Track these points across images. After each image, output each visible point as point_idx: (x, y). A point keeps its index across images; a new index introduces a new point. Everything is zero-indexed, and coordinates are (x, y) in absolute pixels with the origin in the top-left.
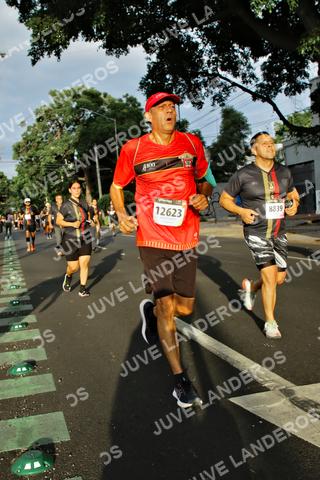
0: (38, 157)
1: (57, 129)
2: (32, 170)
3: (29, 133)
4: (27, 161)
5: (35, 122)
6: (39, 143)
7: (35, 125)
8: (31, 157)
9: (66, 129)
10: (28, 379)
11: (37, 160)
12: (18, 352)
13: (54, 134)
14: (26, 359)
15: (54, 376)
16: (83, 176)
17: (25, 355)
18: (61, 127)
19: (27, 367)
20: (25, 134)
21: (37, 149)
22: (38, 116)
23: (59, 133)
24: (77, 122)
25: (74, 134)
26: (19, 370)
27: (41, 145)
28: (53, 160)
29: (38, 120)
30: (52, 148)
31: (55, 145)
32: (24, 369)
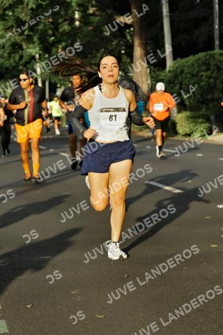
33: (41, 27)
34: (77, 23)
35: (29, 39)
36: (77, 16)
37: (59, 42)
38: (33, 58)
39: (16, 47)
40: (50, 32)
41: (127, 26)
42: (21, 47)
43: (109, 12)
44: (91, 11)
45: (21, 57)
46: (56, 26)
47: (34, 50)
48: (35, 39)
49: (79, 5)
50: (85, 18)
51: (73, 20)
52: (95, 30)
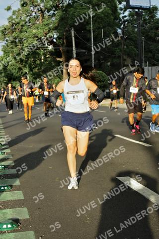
0: (21, 39)
1: (39, 14)
2: (16, 50)
3: (14, 17)
4: (12, 42)
5: (20, 7)
6: (22, 26)
7: (19, 10)
8: (15, 38)
9: (47, 14)
10: (12, 235)
11: (21, 42)
12: (4, 211)
13: (36, 18)
14: (11, 217)
15: (36, 234)
16: (61, 57)
17: (10, 213)
18: (42, 12)
19: (12, 224)
20: (11, 18)
21: (21, 32)
22: (22, 2)
23: (40, 18)
24: (56, 7)
25: (54, 19)
26: (5, 226)
27: (25, 28)
28: (35, 42)
29: (23, 5)
30: (34, 31)
31: (37, 28)
32: (9, 226)
33: (29, 62)
34: (43, 61)
35: (25, 66)
36: (42, 58)
37: (36, 67)
38: (26, 73)
39: (20, 69)
40: (33, 64)
41: (60, 62)
42: (22, 69)
43: (54, 56)
44: (48, 56)
45: (22, 73)
46: (35, 62)
47: (26, 70)
48: (27, 66)
49: (43, 54)
50: (45, 59)
51: (41, 59)
52: (49, 63)
